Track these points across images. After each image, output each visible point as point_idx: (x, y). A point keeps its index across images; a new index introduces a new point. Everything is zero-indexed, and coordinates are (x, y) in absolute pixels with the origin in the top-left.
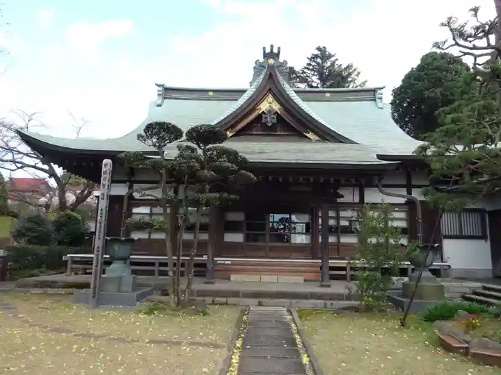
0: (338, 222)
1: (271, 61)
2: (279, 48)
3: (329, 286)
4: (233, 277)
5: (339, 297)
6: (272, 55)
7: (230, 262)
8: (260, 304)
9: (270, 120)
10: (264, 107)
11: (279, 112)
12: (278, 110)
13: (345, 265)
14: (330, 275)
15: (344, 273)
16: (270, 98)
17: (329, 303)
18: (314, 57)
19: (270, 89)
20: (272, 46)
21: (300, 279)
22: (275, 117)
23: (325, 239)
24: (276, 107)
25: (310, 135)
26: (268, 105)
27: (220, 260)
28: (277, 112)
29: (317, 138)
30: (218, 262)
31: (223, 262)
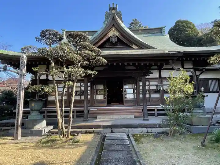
0: (149, 87)
1: (113, 11)
3: (148, 120)
4: (98, 117)
5: (154, 126)
6: (113, 8)
7: (97, 109)
8: (112, 132)
9: (114, 40)
10: (111, 34)
11: (118, 36)
12: (117, 35)
13: (154, 109)
14: (148, 114)
15: (153, 112)
16: (114, 30)
17: (149, 130)
19: (113, 25)
20: (113, 4)
21: (133, 117)
22: (116, 38)
23: (145, 96)
25: (134, 46)
26: (113, 33)
27: (91, 109)
28: (117, 36)
29: (138, 48)
30: (91, 110)
31: (93, 109)
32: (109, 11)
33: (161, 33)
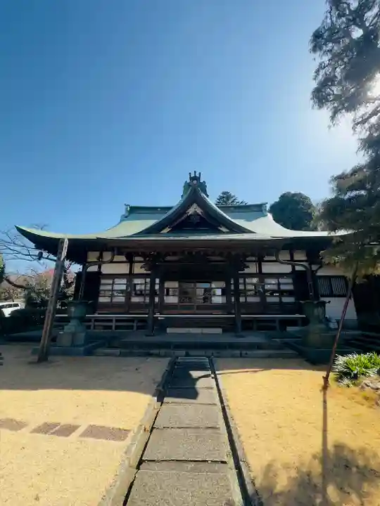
0: (245, 287)
1: (195, 182)
2: (200, 174)
3: (242, 336)
4: (169, 330)
6: (195, 178)
8: (187, 355)
9: (196, 220)
10: (191, 211)
11: (201, 214)
13: (252, 319)
15: (251, 324)
16: (195, 206)
17: (244, 352)
18: (221, 198)
19: (194, 200)
20: (195, 172)
21: (219, 331)
22: (199, 217)
23: (237, 299)
24: (199, 211)
25: (224, 229)
26: (194, 209)
29: (228, 231)
30: (158, 318)
32: (188, 181)
33: (262, 211)
